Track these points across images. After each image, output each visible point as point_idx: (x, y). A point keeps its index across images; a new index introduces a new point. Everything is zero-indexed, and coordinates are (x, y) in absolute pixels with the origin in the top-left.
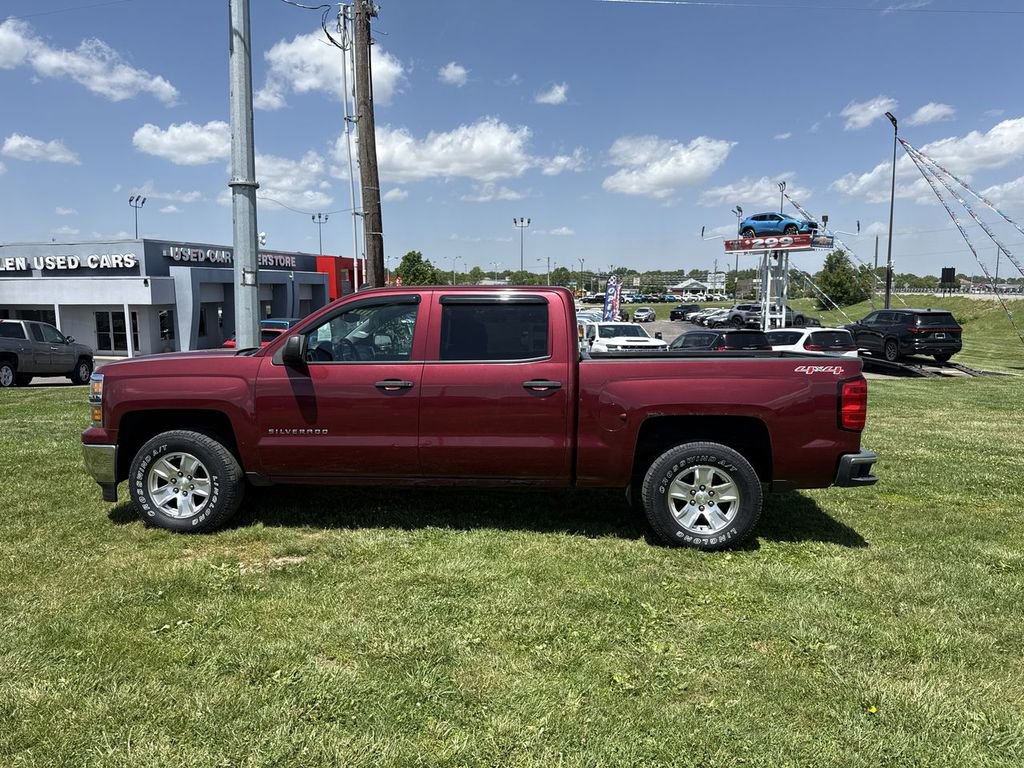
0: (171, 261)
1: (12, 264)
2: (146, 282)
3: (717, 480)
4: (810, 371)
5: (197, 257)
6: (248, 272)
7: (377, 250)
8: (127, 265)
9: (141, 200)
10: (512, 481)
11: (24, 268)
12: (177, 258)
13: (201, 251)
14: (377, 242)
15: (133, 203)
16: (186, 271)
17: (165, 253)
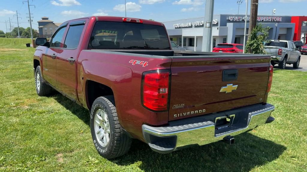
0: (229, 21)
1: (188, 25)
2: (218, 28)
5: (239, 19)
6: (208, 23)
7: (254, 10)
8: (215, 23)
9: (241, 2)
11: (190, 26)
12: (231, 20)
13: (241, 17)
15: (238, 3)
16: (232, 24)
17: (227, 19)
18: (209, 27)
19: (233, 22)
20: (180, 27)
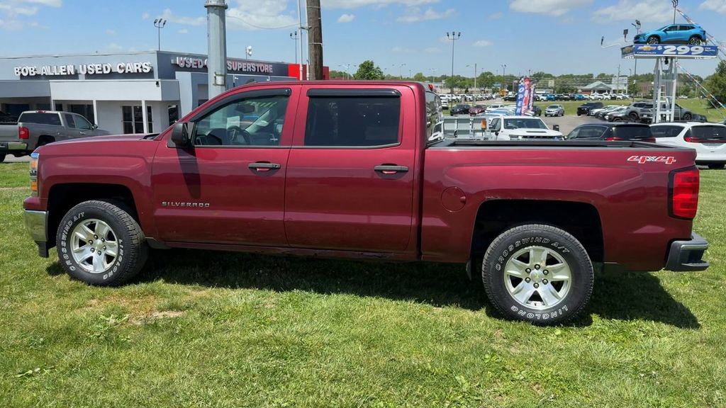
0: (177, 67)
1: (64, 70)
2: (157, 83)
3: (551, 261)
4: (643, 159)
5: (197, 65)
6: (218, 75)
7: (318, 57)
8: (145, 71)
9: (163, 22)
10: (366, 254)
11: (73, 73)
12: (182, 65)
13: (200, 60)
14: (318, 51)
15: (157, 24)
16: (188, 75)
17: (172, 62)
18: (221, 85)
19: (190, 69)
20: (37, 76)
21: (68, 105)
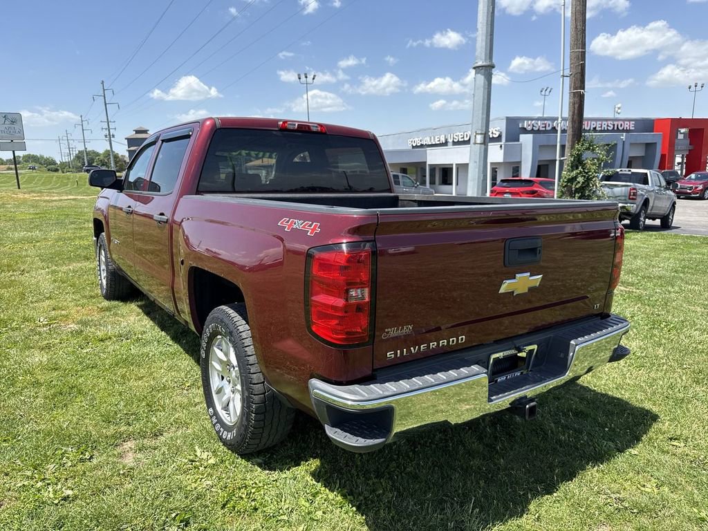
0: (525, 131)
1: (439, 139)
2: (501, 146)
5: (545, 127)
7: (577, 106)
8: (495, 136)
9: (549, 90)
11: (444, 142)
12: (529, 128)
13: (549, 122)
15: (543, 93)
16: (530, 137)
17: (520, 126)
18: (480, 144)
19: (532, 131)
20: (422, 146)
21: (440, 169)
